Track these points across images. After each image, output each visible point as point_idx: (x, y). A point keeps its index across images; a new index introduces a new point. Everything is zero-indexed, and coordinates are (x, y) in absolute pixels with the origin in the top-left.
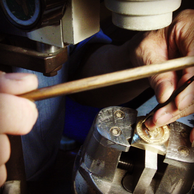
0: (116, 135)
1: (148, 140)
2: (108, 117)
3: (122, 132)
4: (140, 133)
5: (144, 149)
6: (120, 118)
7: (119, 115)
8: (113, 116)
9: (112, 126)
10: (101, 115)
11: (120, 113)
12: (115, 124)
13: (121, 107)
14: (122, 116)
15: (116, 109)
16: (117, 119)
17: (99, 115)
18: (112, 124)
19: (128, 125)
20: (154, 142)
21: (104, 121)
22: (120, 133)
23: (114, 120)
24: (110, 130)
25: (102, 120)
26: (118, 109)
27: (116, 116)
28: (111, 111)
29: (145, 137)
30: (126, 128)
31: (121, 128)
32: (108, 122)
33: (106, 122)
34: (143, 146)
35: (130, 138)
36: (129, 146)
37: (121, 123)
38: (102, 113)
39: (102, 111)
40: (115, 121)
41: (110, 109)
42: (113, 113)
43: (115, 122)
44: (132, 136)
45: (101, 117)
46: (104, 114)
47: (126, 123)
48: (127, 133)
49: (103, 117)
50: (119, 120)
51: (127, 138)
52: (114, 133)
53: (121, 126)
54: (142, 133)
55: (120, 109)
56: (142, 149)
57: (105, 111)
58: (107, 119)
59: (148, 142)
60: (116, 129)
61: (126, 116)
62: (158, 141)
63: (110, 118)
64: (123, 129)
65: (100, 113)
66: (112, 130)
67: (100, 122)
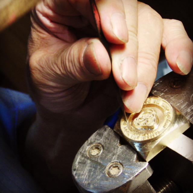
7: (95, 152)
10: (79, 176)
11: (93, 149)
15: (84, 150)
17: (76, 177)
19: (116, 147)
21: (89, 176)
22: (121, 166)
23: (97, 163)
24: (107, 175)
26: (86, 147)
27: (93, 156)
30: (118, 153)
31: (115, 159)
32: (94, 172)
33: (92, 175)
34: (160, 146)
35: (136, 156)
37: (107, 155)
39: (75, 170)
40: (99, 161)
41: (78, 158)
42: (86, 157)
46: (79, 170)
47: (113, 149)
48: (127, 156)
49: (83, 175)
50: (102, 155)
52: (115, 173)
53: (112, 158)
55: (88, 145)
56: (162, 149)
57: (77, 167)
63: (91, 167)
65: (76, 174)
66: (109, 173)
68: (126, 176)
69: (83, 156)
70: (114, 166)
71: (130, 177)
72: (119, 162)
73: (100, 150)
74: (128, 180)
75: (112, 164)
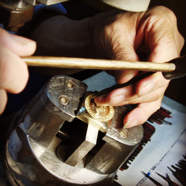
0: (64, 103)
1: (93, 115)
2: (59, 85)
3: (70, 102)
4: (87, 106)
5: (88, 123)
6: (70, 88)
7: (69, 85)
8: (64, 85)
9: (62, 94)
10: (53, 81)
11: (71, 84)
12: (65, 93)
13: (73, 78)
14: (72, 87)
15: (68, 79)
16: (67, 89)
17: (51, 80)
18: (61, 92)
19: (77, 96)
20: (99, 118)
21: (55, 87)
22: (68, 103)
23: (64, 89)
24: (59, 97)
25: (54, 87)
26: (70, 80)
27: (67, 85)
28: (63, 80)
29: (91, 112)
30: (74, 99)
31: (70, 98)
32: (58, 89)
33: (56, 89)
34: (87, 120)
35: (76, 109)
36: (74, 116)
37: (70, 93)
38: (55, 80)
39: (55, 78)
40: (66, 90)
41: (62, 77)
42: (65, 82)
43: (64, 91)
44: (79, 108)
45: (52, 83)
46: (56, 80)
47: (75, 95)
48: (74, 104)
49: (54, 83)
50: (70, 90)
51: (74, 109)
52: (62, 101)
53: (70, 96)
54: (89, 108)
55: (72, 80)
56: (86, 122)
57: (57, 79)
58: (58, 87)
59: (93, 117)
60: (65, 98)
61: (76, 88)
62: (102, 118)
63: (61, 86)
64: (71, 100)
65: (53, 79)
66: (61, 98)
67: (51, 87)
68: (63, 107)
69: (65, 79)
70: (66, 99)
71: (64, 110)
72: (69, 101)
73: (72, 88)
74: (61, 110)
75: (67, 97)
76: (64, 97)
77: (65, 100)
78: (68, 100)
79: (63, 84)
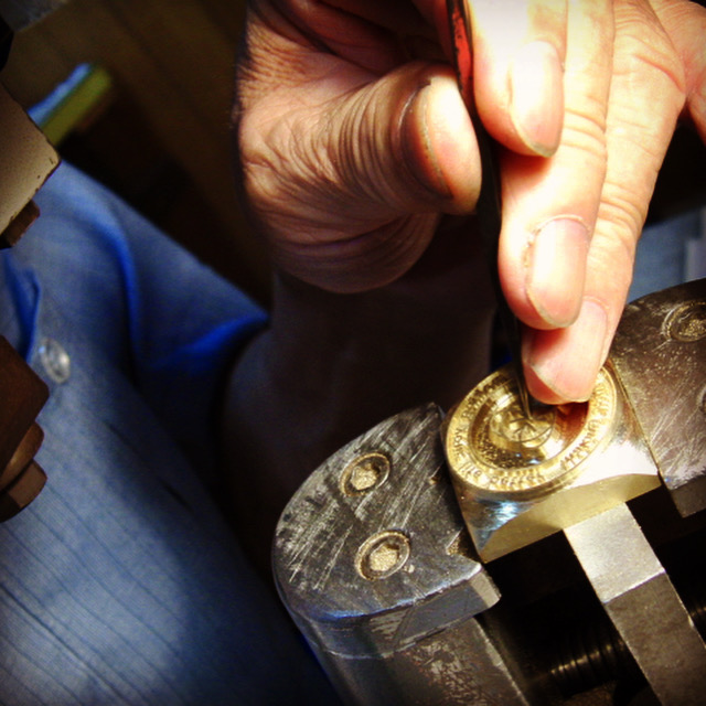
2: (319, 524)
3: (411, 534)
8: (341, 500)
14: (378, 471)
16: (363, 502)
18: (349, 538)
19: (422, 485)
22: (408, 549)
23: (351, 514)
24: (357, 565)
26: (348, 458)
27: (355, 489)
28: (323, 489)
31: (400, 523)
36: (473, 572)
37: (388, 503)
38: (291, 527)
40: (359, 512)
42: (335, 489)
43: (359, 520)
47: (412, 486)
48: (436, 525)
50: (375, 495)
51: (448, 546)
53: (394, 516)
55: (356, 453)
57: (298, 509)
58: (321, 536)
60: (383, 541)
61: (395, 460)
64: (411, 520)
66: (367, 562)
68: (400, 587)
69: (327, 481)
70: (391, 542)
71: (411, 595)
72: (408, 536)
74: (401, 603)
75: (387, 534)
76: (376, 546)
77: (390, 547)
78: (398, 539)
79: (334, 504)
